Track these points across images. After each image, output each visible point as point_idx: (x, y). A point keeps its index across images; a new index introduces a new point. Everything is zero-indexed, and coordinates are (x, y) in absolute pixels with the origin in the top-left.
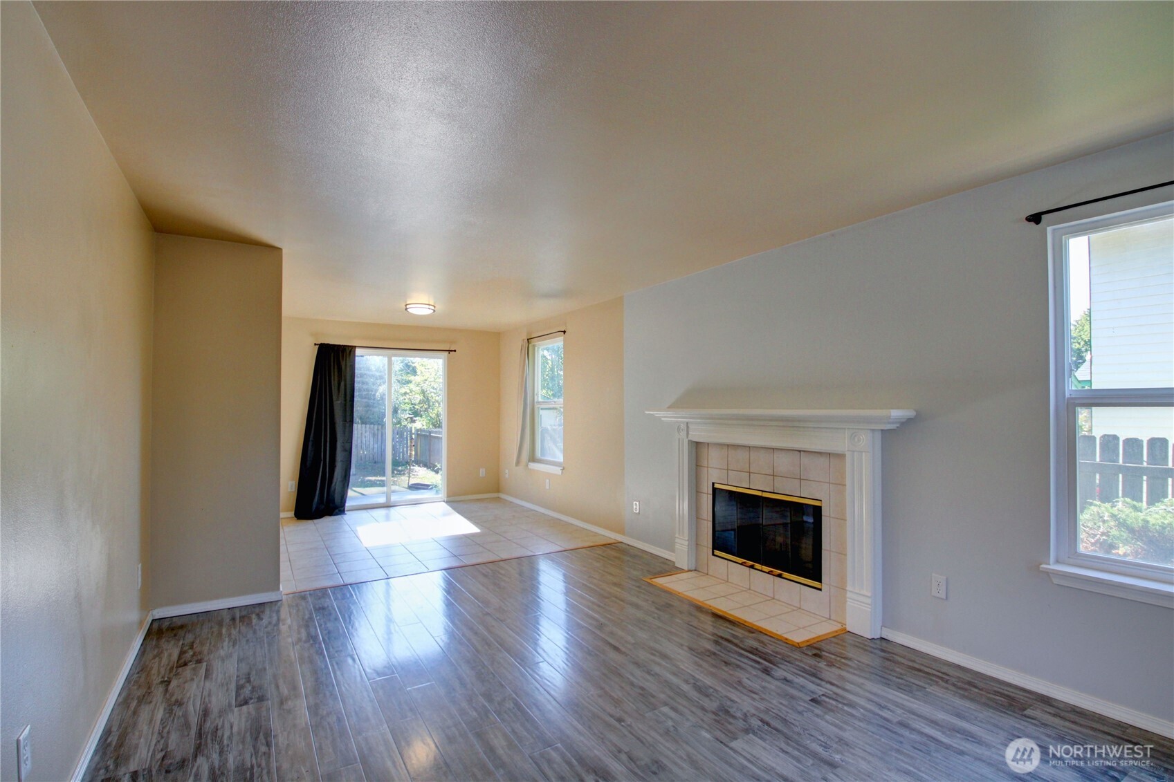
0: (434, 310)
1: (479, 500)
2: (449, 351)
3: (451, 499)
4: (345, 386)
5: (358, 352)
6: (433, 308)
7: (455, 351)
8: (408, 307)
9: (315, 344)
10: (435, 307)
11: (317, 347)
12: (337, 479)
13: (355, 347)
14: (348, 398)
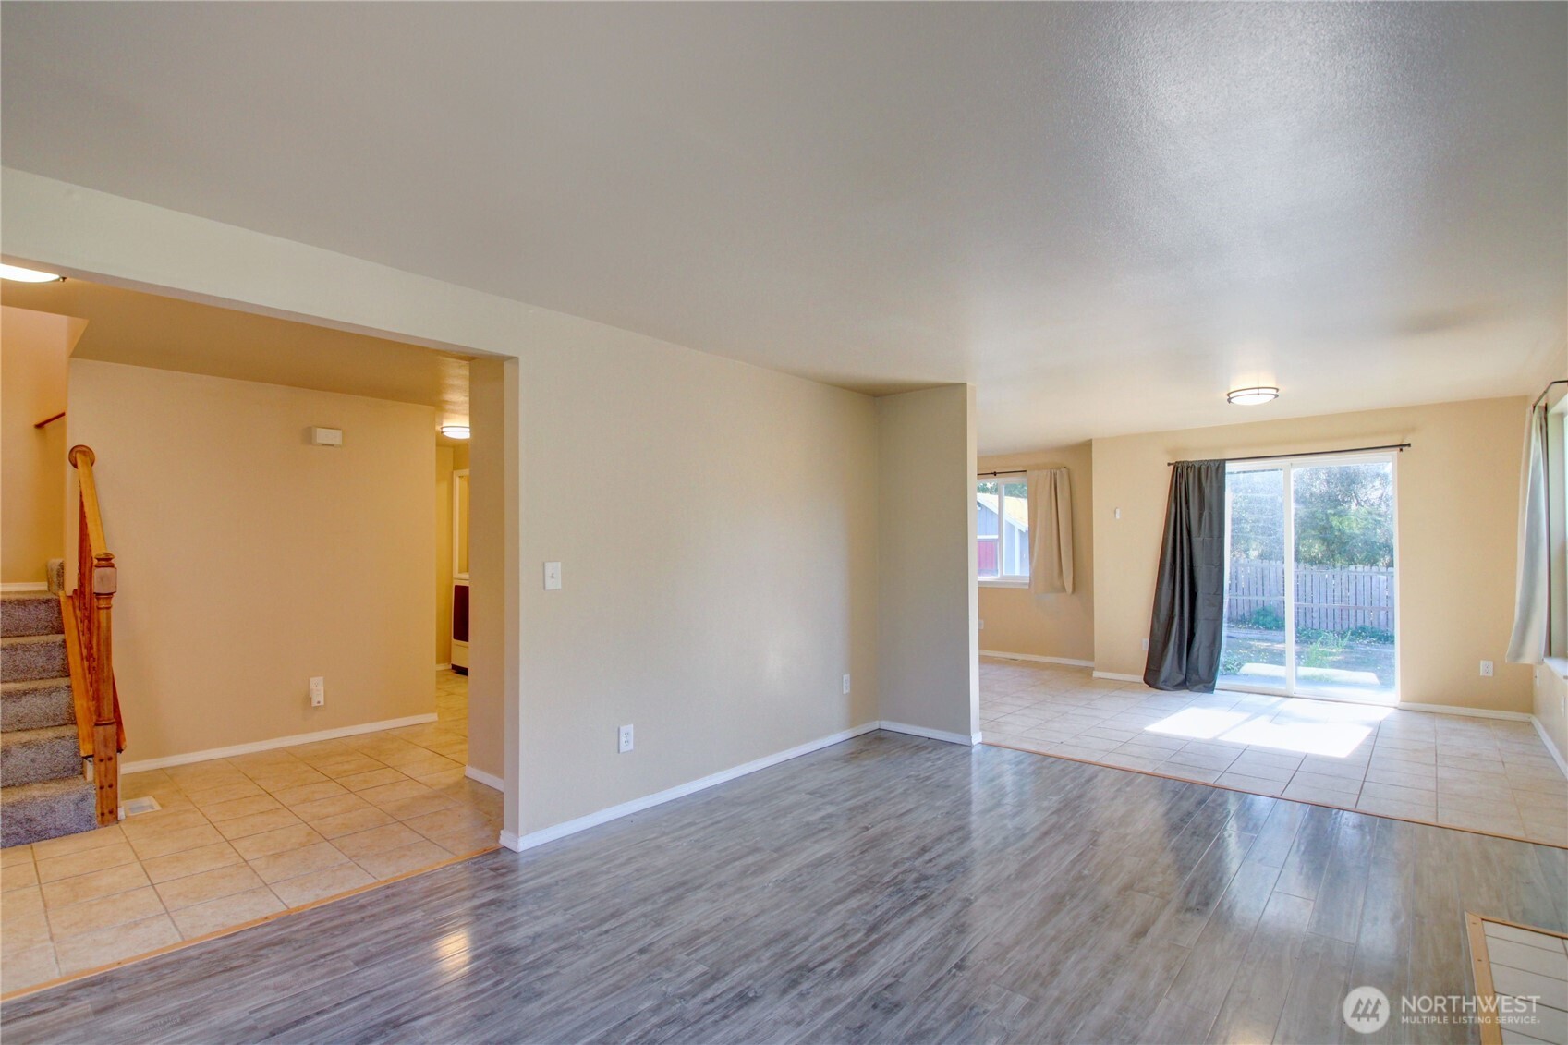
0: (1276, 396)
1: (1473, 719)
2: (1401, 447)
3: (1408, 705)
4: (1210, 514)
5: (1230, 467)
6: (1274, 392)
7: (1409, 445)
8: (1231, 396)
9: (1169, 464)
10: (1277, 390)
11: (1172, 467)
12: (1201, 643)
13: (1224, 461)
14: (1216, 533)
